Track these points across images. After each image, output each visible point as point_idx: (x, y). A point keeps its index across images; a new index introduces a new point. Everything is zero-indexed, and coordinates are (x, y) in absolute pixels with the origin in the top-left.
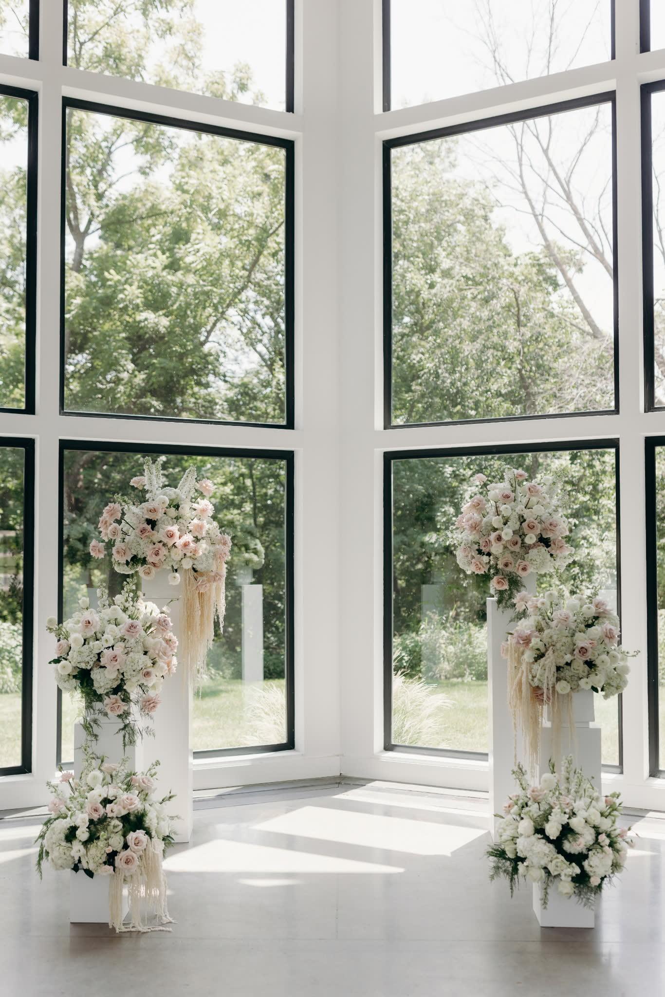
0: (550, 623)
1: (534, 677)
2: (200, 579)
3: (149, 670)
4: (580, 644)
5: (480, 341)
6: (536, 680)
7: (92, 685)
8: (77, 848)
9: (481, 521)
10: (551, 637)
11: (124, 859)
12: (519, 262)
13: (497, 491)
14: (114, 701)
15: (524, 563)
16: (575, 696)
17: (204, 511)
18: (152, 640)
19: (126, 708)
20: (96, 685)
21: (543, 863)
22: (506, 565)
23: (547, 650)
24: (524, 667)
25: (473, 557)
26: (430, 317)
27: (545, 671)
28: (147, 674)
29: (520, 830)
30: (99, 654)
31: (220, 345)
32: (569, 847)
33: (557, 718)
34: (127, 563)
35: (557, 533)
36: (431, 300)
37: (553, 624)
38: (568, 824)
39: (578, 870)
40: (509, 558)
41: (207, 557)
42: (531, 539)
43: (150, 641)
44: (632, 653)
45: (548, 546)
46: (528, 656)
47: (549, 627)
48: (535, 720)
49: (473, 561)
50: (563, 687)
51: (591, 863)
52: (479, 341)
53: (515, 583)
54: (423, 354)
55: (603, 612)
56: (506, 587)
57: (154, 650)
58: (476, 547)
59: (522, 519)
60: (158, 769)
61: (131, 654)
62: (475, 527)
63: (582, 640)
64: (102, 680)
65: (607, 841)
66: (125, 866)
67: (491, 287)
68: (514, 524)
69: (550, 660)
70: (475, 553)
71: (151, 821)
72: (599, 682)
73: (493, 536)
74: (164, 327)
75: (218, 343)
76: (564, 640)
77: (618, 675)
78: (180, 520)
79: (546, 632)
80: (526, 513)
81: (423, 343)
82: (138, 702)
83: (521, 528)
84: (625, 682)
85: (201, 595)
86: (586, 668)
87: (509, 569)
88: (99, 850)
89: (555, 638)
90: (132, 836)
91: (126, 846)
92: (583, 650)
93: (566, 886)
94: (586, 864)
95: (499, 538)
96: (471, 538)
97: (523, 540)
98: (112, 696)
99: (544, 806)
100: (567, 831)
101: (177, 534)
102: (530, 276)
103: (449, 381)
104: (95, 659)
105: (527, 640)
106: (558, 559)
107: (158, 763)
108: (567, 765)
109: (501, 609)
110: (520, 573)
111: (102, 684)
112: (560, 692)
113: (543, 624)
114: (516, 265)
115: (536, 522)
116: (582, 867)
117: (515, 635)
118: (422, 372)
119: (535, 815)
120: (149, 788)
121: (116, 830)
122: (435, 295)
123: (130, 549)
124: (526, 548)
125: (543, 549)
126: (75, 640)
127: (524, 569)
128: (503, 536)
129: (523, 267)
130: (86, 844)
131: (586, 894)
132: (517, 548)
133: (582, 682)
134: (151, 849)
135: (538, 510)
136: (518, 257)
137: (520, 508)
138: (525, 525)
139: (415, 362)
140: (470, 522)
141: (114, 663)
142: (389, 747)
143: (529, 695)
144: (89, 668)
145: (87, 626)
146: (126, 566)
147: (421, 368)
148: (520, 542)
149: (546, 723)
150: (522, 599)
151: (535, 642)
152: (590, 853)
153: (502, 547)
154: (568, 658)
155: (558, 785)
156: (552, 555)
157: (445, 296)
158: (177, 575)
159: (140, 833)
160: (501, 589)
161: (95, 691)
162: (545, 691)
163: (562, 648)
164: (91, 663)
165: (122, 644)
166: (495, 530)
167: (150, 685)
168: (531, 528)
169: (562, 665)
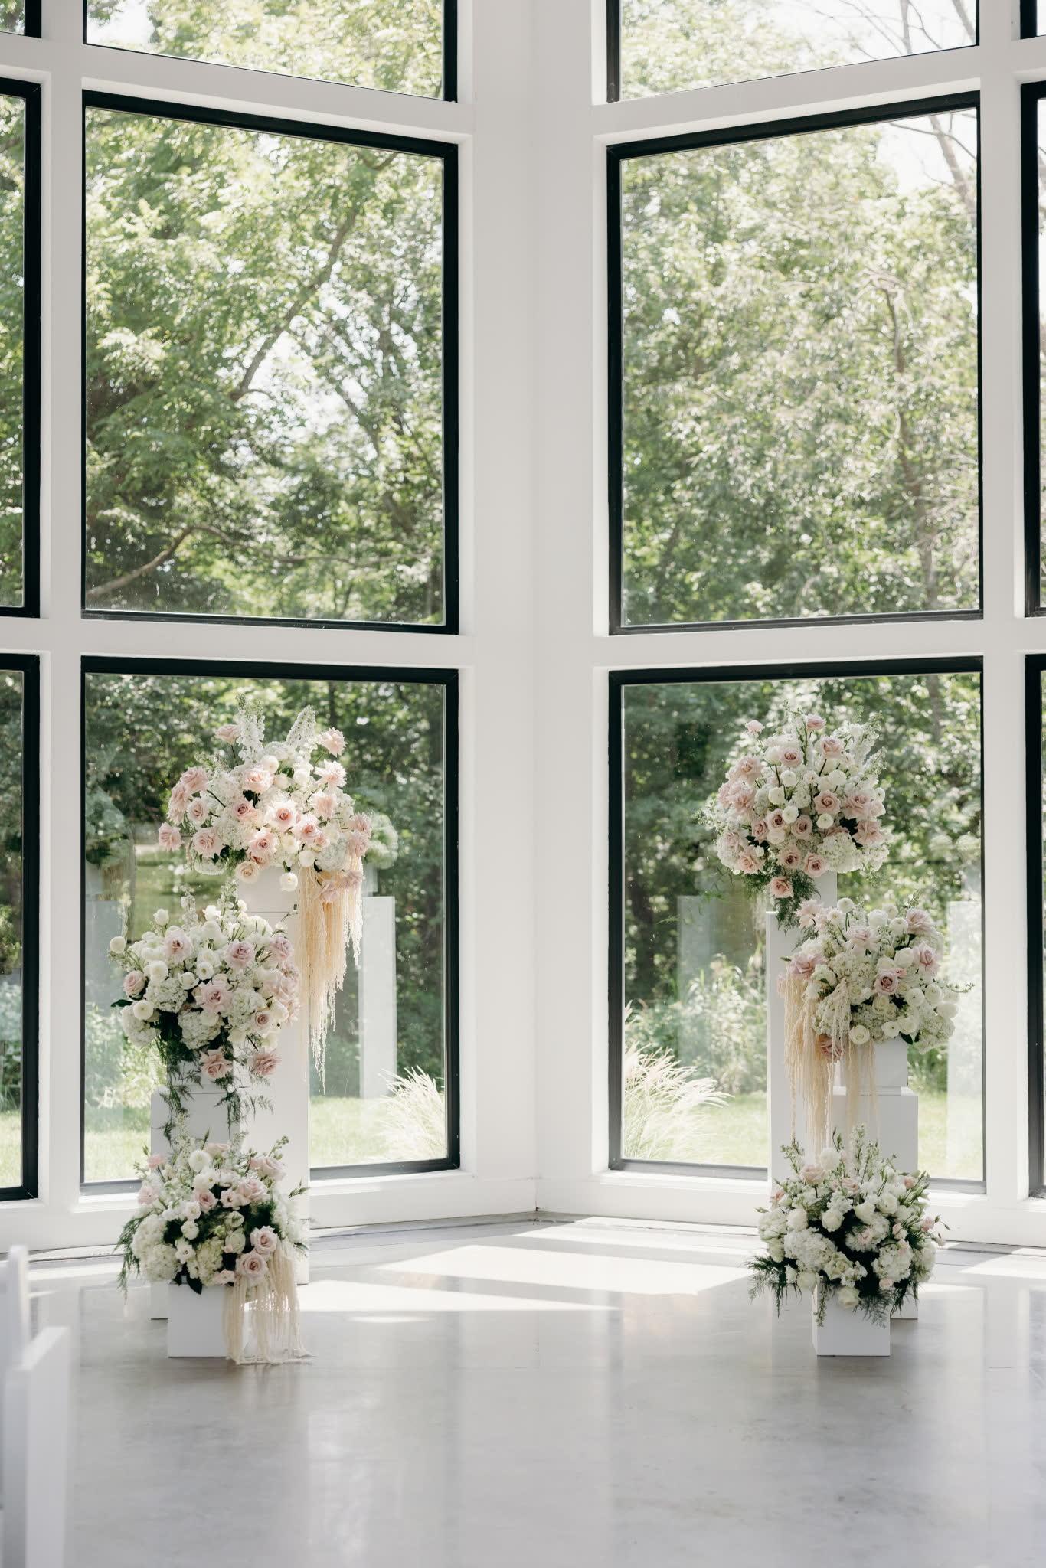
0: (843, 943)
1: (818, 1021)
2: (326, 882)
3: (265, 1013)
4: (883, 972)
5: (812, 403)
6: (821, 1024)
7: (181, 1036)
8: (183, 1250)
9: (754, 793)
10: (844, 964)
11: (248, 1263)
12: (908, 209)
13: (777, 748)
14: (214, 1058)
15: (816, 858)
16: (878, 1048)
17: (333, 778)
18: (265, 972)
19: (229, 1069)
20: (185, 1035)
21: (817, 1263)
22: (790, 860)
23: (838, 982)
24: (805, 1009)
25: (741, 849)
26: (712, 343)
27: (834, 1013)
28: (263, 1019)
29: (790, 1224)
30: (190, 991)
31: (272, 398)
32: (854, 1242)
33: (852, 1079)
34: (215, 859)
35: (866, 812)
36: (713, 308)
37: (847, 945)
38: (852, 1211)
39: (863, 1272)
40: (793, 849)
41: (337, 849)
42: (826, 822)
43: (262, 973)
44: (962, 987)
45: (853, 831)
46: (812, 990)
47: (842, 949)
48: (822, 1084)
49: (741, 854)
50: (860, 1035)
51: (883, 1263)
52: (808, 403)
53: (802, 887)
54: (698, 419)
55: (920, 929)
56: (790, 893)
57: (271, 984)
58: (746, 833)
59: (814, 791)
60: (284, 1150)
61: (238, 990)
62: (744, 803)
63: (886, 967)
64: (195, 1029)
65: (904, 1233)
66: (250, 1272)
67: (836, 286)
68: (801, 800)
69: (841, 998)
70: (744, 843)
71: (279, 1215)
72: (911, 1025)
73: (771, 815)
74: (157, 362)
75: (269, 394)
76: (862, 967)
77: (940, 1017)
78: (295, 793)
79: (839, 956)
80: (820, 782)
81: (697, 395)
82: (245, 1061)
83: (812, 805)
84: (951, 1029)
85: (327, 907)
86: (894, 1008)
87: (794, 867)
88: (210, 1253)
89: (849, 965)
90: (256, 1234)
91: (248, 1248)
92: (887, 982)
93: (849, 1295)
94: (875, 1264)
95: (779, 821)
96: (740, 819)
97: (814, 824)
98: (210, 1052)
99: (823, 1191)
100: (851, 1221)
101: (294, 814)
102: (929, 241)
103: (749, 482)
104: (184, 998)
105: (809, 969)
106: (867, 852)
107: (285, 1140)
108: (857, 1137)
109: (782, 928)
110: (811, 873)
111: (195, 1034)
112: (855, 1041)
113: (835, 946)
114: (900, 215)
115: (834, 795)
116: (870, 1269)
117: (794, 961)
118: (695, 460)
119: (810, 1203)
120: (275, 1172)
121: (235, 1225)
122: (723, 298)
123: (221, 837)
124: (820, 834)
125: (845, 836)
126: (157, 970)
127: (816, 866)
128: (784, 817)
129: (916, 220)
130: (194, 1243)
131: (876, 1305)
132: (806, 835)
133: (886, 1028)
134: (282, 1253)
135: (836, 778)
136: (906, 199)
137: (810, 775)
138: (817, 800)
139: (681, 436)
140: (737, 796)
141: (215, 1002)
142: (617, 1164)
143: (813, 1048)
144: (176, 1010)
145: (175, 950)
146: (211, 863)
147: (693, 450)
148: (810, 826)
149: (839, 1090)
150: (808, 911)
151: (820, 970)
152: (882, 1250)
153: (783, 833)
154: (866, 993)
155: (842, 1164)
156: (859, 846)
157: (744, 301)
158: (292, 875)
159: (267, 1230)
160: (782, 896)
161: (184, 1045)
162: (834, 1040)
163: (860, 979)
164: (180, 1004)
165: (224, 977)
166: (773, 807)
167: (264, 1036)
168: (827, 804)
169: (859, 1003)
